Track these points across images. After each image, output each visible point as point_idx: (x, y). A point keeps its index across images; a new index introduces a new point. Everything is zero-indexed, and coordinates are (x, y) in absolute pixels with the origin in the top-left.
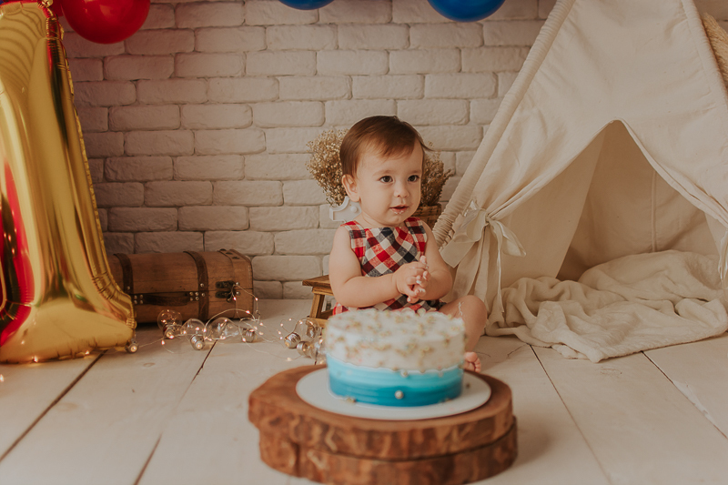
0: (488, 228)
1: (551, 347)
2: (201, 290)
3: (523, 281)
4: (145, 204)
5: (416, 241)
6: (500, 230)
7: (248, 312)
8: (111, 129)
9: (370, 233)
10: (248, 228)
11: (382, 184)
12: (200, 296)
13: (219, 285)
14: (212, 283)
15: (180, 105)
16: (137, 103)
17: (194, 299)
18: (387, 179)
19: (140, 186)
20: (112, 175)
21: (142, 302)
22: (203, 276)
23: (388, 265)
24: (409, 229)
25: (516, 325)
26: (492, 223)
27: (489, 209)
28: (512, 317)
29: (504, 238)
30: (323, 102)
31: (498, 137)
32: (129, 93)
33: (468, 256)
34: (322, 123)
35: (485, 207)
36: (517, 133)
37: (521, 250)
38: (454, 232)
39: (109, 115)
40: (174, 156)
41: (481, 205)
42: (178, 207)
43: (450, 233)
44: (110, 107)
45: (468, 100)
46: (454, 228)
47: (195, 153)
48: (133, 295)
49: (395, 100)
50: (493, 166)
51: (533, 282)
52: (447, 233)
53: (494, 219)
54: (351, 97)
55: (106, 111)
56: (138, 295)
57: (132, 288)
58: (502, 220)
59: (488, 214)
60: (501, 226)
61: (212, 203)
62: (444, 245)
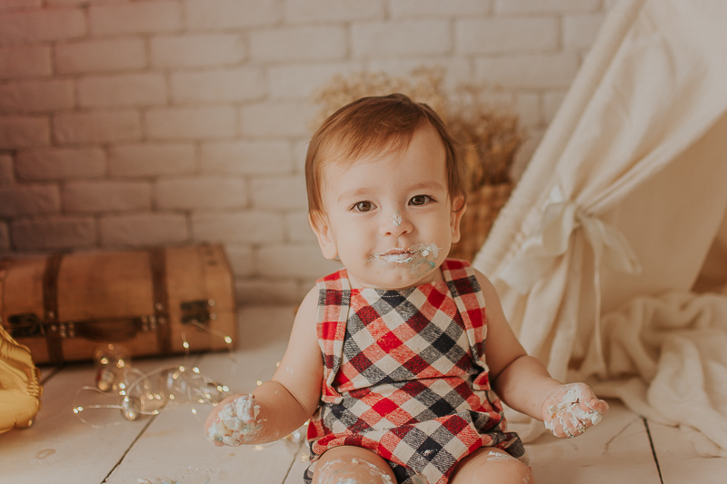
0: (578, 232)
1: (677, 426)
2: (158, 315)
3: (638, 304)
4: (108, 176)
5: (462, 309)
6: (596, 230)
7: (228, 340)
8: (57, 74)
9: (361, 300)
10: (249, 206)
11: (357, 215)
12: (158, 323)
13: (185, 306)
14: (174, 304)
15: (147, 37)
16: (87, 37)
17: (150, 329)
18: (366, 206)
19: (100, 153)
20: (61, 138)
21: (72, 334)
22: (160, 293)
23: (400, 358)
24: (449, 285)
25: (624, 377)
26: (586, 222)
27: (581, 199)
28: (619, 364)
29: (606, 248)
30: (347, 25)
31: (596, 81)
32: (76, 23)
33: (547, 275)
34: (348, 56)
35: (574, 196)
36: (628, 76)
37: (633, 263)
38: (524, 237)
39: (53, 55)
40: (143, 109)
41: (568, 191)
42: (152, 179)
43: (519, 237)
44: (53, 44)
45: (559, 17)
46: (526, 229)
47: (170, 103)
48: (58, 325)
49: (453, 20)
50: (589, 129)
51: (653, 304)
52: (513, 238)
53: (590, 216)
54: (387, 16)
55: (48, 50)
56: (66, 324)
57: (56, 314)
58: (604, 216)
59: (579, 209)
60: (600, 225)
61: (197, 173)
62: (509, 256)
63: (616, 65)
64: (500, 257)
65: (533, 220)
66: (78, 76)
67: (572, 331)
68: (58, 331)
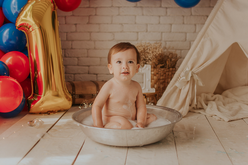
0: (192, 77)
1: (212, 116)
3: (203, 95)
4: (78, 65)
6: (196, 77)
8: (67, 40)
15: (90, 33)
16: (76, 32)
19: (76, 59)
20: (67, 55)
21: (78, 97)
22: (98, 89)
26: (194, 75)
28: (199, 106)
29: (197, 80)
30: (138, 33)
31: (196, 47)
32: (73, 28)
33: (185, 85)
34: (137, 40)
35: (191, 69)
36: (203, 46)
37: (203, 84)
38: (181, 78)
39: (67, 35)
40: (88, 49)
41: (190, 69)
42: (89, 66)
43: (179, 78)
44: (67, 33)
45: (186, 33)
46: (181, 76)
47: (95, 49)
48: (75, 95)
49: (162, 33)
50: (194, 56)
51: (206, 95)
52: (178, 78)
53: (194, 74)
54: (147, 31)
55: (66, 34)
56: (77, 95)
57: (75, 93)
58: (197, 74)
59: (192, 72)
60: (196, 76)
61: (100, 65)
62: (177, 81)
63: (200, 43)
64: (176, 81)
65: (183, 74)
66: (73, 41)
67: (190, 97)
68: (75, 96)
